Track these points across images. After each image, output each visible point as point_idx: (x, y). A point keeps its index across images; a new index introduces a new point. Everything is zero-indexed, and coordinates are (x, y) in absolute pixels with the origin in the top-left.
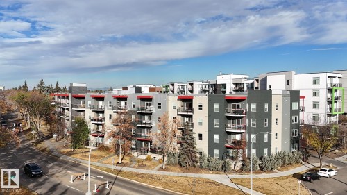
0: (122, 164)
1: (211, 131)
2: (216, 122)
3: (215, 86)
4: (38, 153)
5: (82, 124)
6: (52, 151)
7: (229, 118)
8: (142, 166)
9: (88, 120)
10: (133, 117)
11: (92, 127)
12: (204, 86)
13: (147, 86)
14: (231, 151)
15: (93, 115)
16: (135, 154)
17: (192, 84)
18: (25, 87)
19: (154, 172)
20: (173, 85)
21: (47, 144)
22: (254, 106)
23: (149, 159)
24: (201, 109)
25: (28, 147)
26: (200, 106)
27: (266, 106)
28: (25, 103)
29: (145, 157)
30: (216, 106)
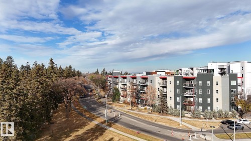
0: (131, 109)
1: (176, 95)
2: (178, 90)
3: (207, 70)
4: (97, 103)
5: (117, 90)
6: (103, 103)
7: (187, 89)
8: (141, 111)
9: (119, 89)
10: (139, 87)
11: (121, 92)
12: (200, 71)
13: (164, 70)
14: (187, 107)
15: (122, 86)
16: (140, 106)
17: (192, 69)
18: (98, 72)
19: (145, 114)
20: (181, 70)
21: (102, 100)
22: (200, 82)
23: (145, 109)
24: (170, 83)
25: (94, 101)
26: (170, 82)
27: (209, 82)
28: (94, 80)
29: (143, 108)
30: (178, 82)
